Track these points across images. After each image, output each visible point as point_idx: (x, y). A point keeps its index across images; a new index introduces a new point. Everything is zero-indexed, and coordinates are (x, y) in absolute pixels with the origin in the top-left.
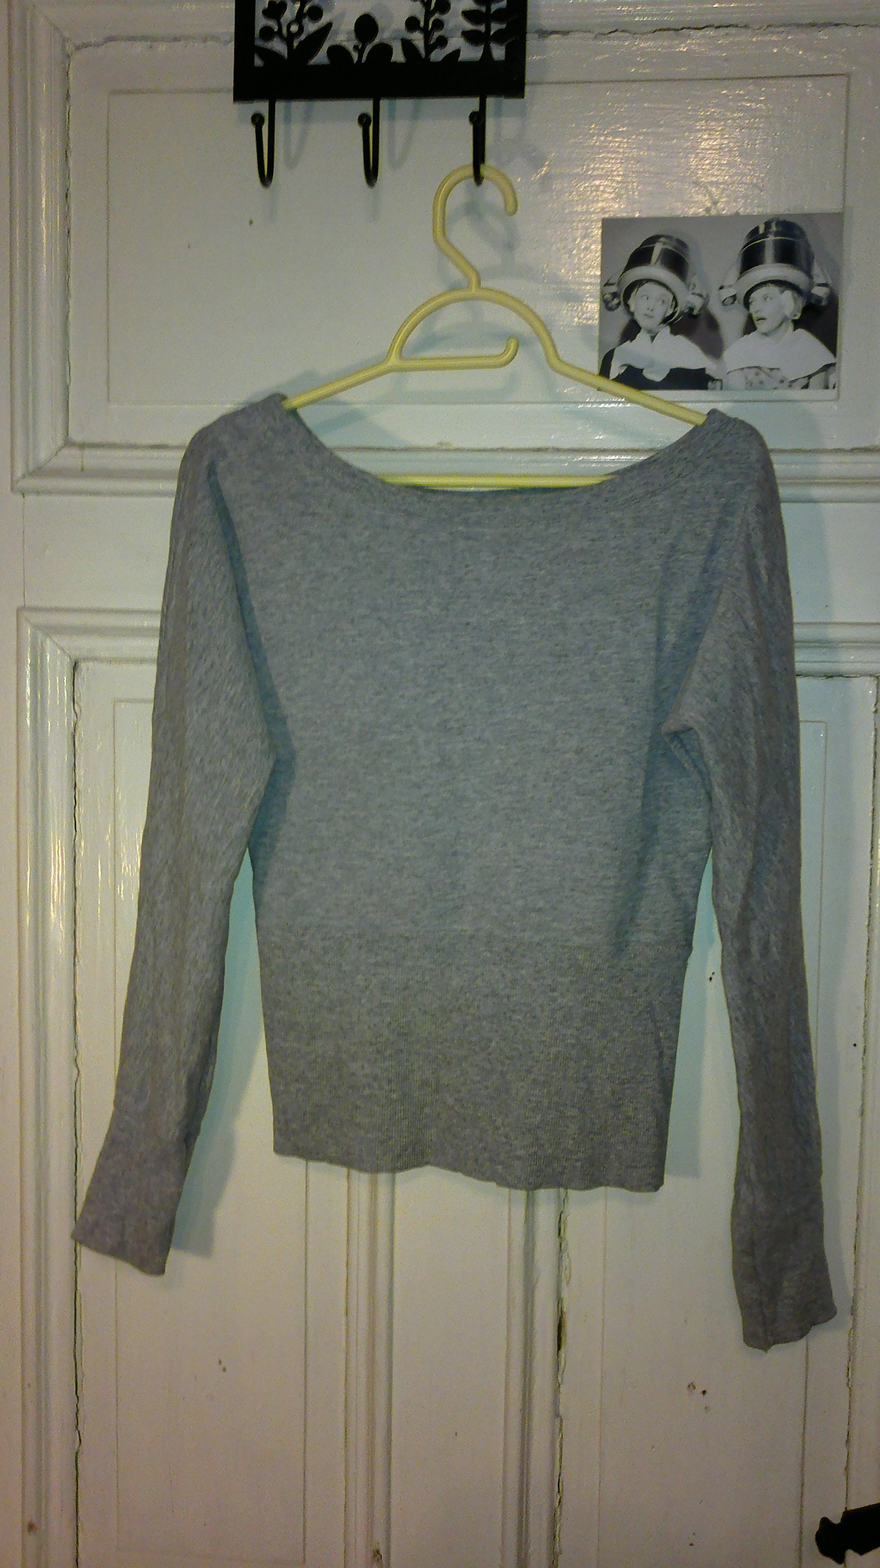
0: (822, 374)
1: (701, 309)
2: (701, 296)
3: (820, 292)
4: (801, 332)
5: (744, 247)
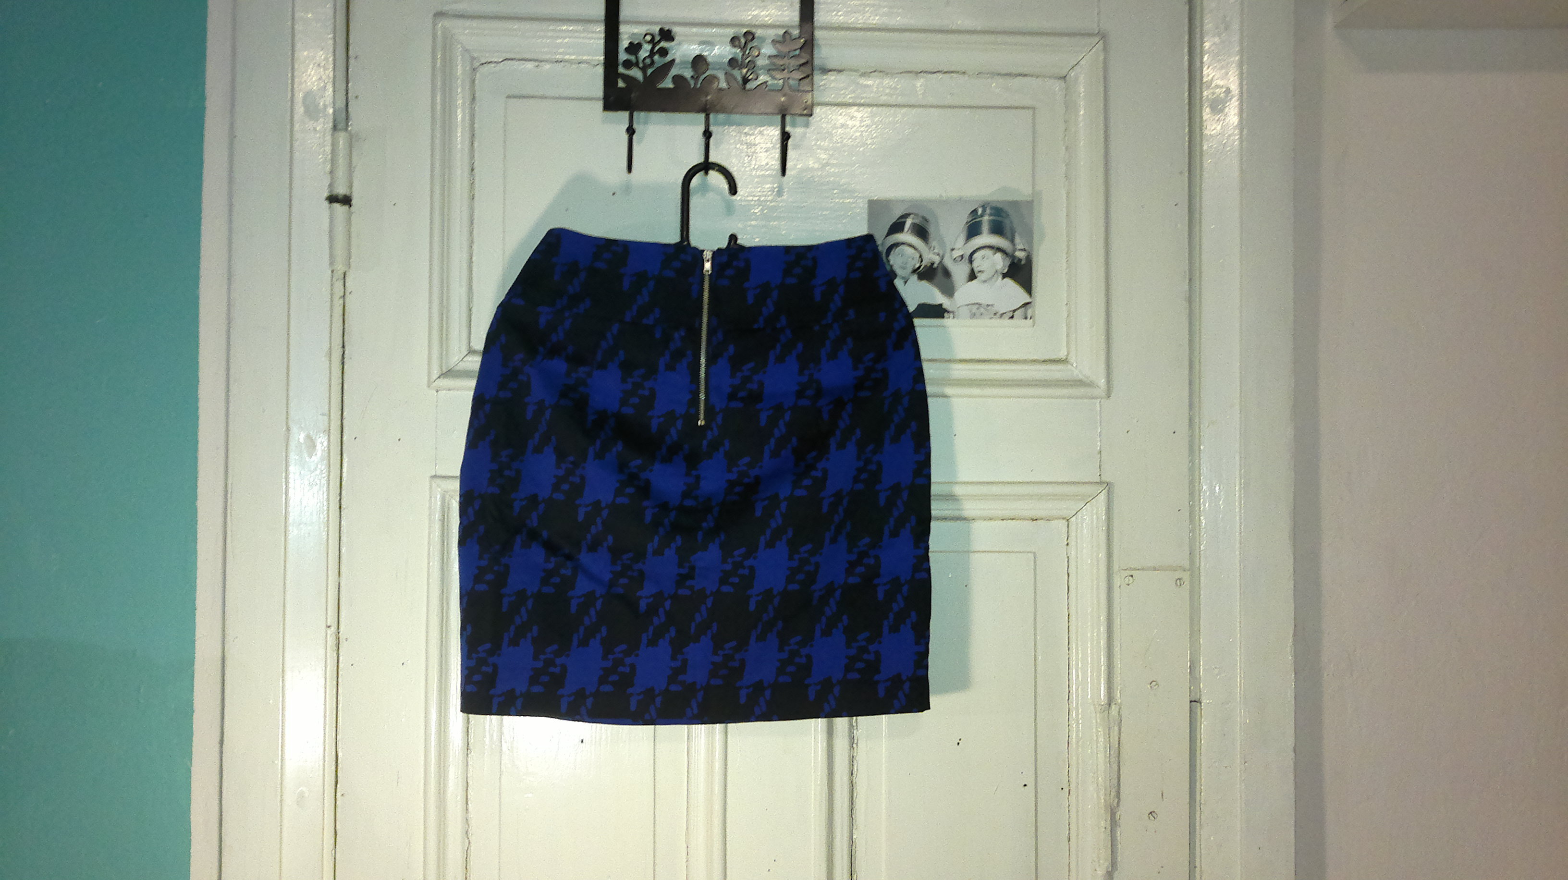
0: (1022, 309)
1: (939, 264)
2: (938, 255)
3: (1020, 254)
4: (1008, 281)
5: (967, 223)
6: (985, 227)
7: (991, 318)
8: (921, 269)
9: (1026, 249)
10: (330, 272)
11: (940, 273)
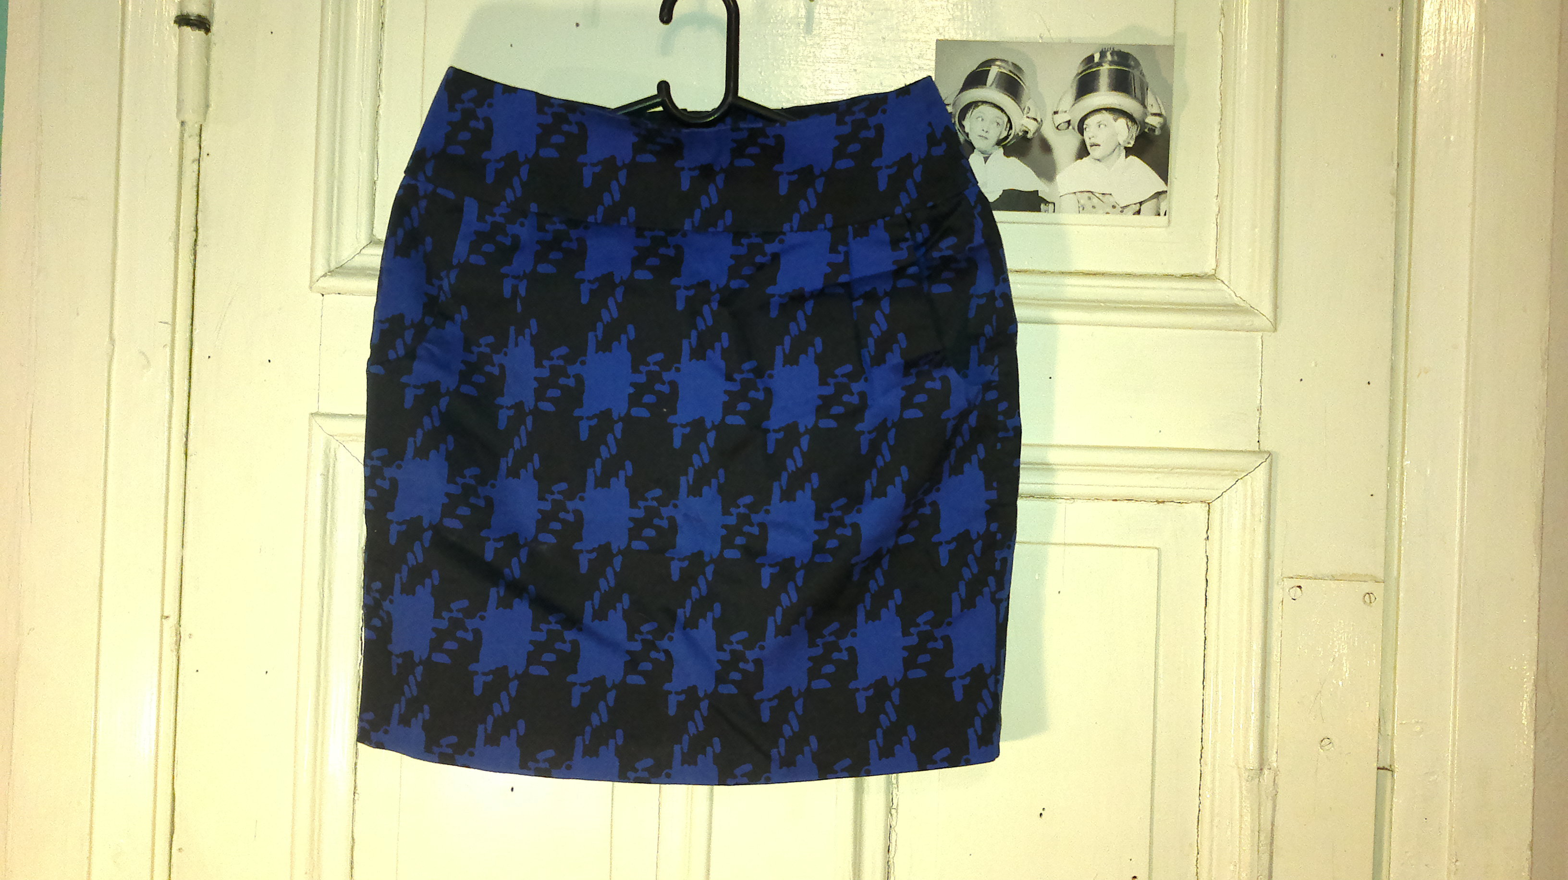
0: (1154, 201)
1: (1035, 133)
3: (1153, 121)
5: (1078, 74)
6: (1104, 81)
7: (1107, 213)
8: (1009, 140)
9: (1164, 113)
10: (178, 125)
11: (1036, 145)
